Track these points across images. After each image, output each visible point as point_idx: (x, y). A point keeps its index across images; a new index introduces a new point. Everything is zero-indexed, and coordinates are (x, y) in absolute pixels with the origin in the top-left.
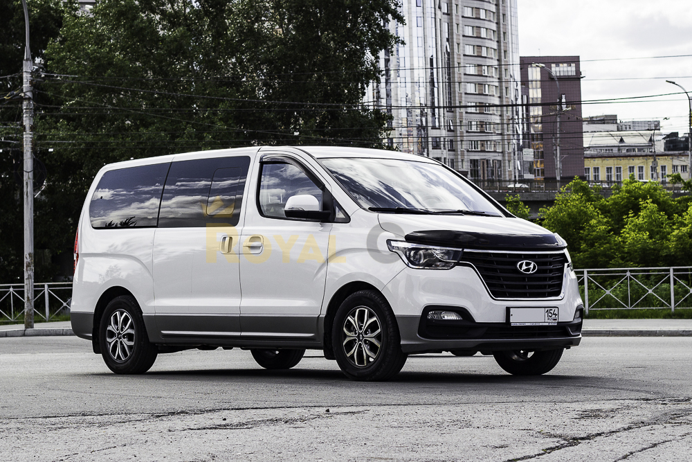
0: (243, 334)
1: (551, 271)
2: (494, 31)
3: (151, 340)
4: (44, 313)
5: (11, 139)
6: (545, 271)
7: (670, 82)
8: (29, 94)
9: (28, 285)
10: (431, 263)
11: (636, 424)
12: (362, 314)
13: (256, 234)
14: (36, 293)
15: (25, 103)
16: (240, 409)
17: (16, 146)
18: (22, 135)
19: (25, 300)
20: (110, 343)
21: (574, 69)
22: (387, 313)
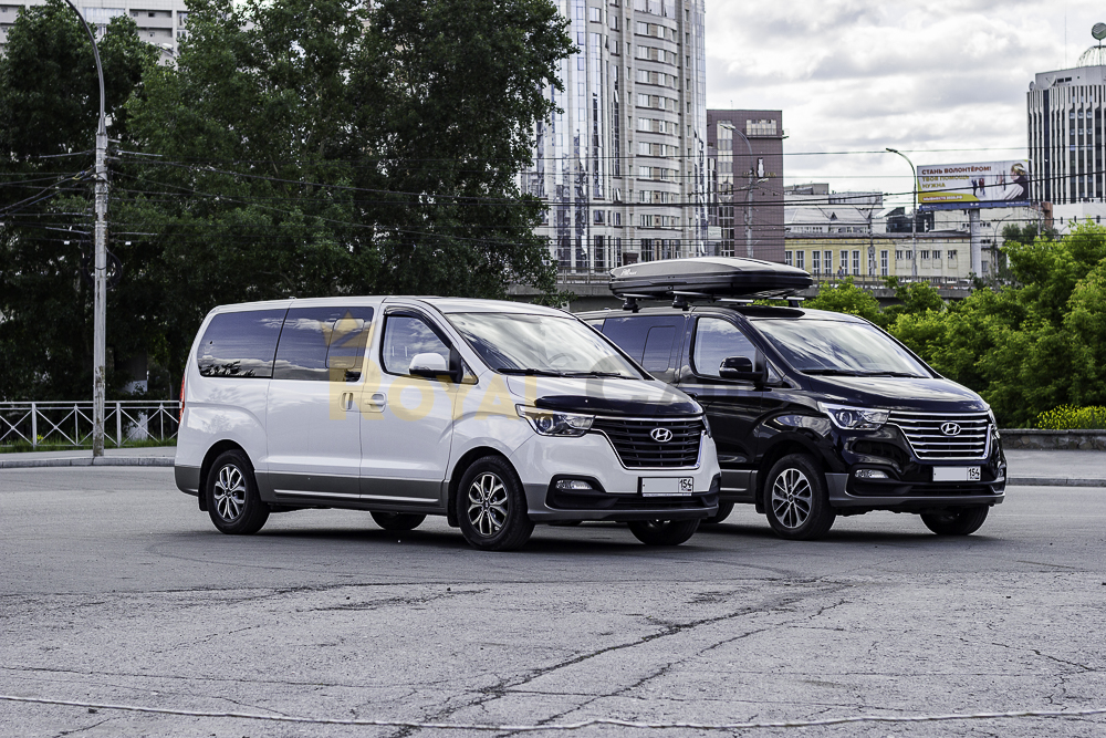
0: (363, 496)
1: (687, 439)
2: (675, 77)
3: (263, 498)
4: (115, 436)
5: (81, 229)
6: (680, 439)
7: (891, 151)
8: (104, 176)
9: (99, 403)
10: (562, 430)
11: (743, 610)
12: (488, 480)
13: (378, 391)
14: (107, 412)
15: (97, 186)
16: (362, 585)
17: (86, 237)
18: (94, 225)
19: (94, 423)
20: (218, 501)
21: (775, 127)
22: (514, 481)
